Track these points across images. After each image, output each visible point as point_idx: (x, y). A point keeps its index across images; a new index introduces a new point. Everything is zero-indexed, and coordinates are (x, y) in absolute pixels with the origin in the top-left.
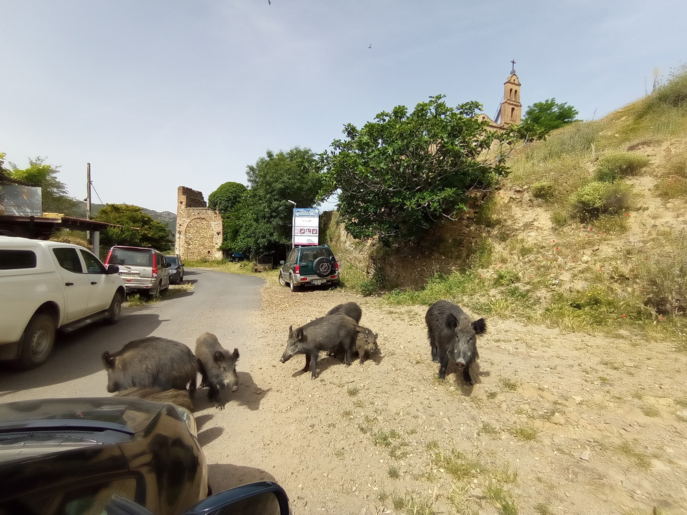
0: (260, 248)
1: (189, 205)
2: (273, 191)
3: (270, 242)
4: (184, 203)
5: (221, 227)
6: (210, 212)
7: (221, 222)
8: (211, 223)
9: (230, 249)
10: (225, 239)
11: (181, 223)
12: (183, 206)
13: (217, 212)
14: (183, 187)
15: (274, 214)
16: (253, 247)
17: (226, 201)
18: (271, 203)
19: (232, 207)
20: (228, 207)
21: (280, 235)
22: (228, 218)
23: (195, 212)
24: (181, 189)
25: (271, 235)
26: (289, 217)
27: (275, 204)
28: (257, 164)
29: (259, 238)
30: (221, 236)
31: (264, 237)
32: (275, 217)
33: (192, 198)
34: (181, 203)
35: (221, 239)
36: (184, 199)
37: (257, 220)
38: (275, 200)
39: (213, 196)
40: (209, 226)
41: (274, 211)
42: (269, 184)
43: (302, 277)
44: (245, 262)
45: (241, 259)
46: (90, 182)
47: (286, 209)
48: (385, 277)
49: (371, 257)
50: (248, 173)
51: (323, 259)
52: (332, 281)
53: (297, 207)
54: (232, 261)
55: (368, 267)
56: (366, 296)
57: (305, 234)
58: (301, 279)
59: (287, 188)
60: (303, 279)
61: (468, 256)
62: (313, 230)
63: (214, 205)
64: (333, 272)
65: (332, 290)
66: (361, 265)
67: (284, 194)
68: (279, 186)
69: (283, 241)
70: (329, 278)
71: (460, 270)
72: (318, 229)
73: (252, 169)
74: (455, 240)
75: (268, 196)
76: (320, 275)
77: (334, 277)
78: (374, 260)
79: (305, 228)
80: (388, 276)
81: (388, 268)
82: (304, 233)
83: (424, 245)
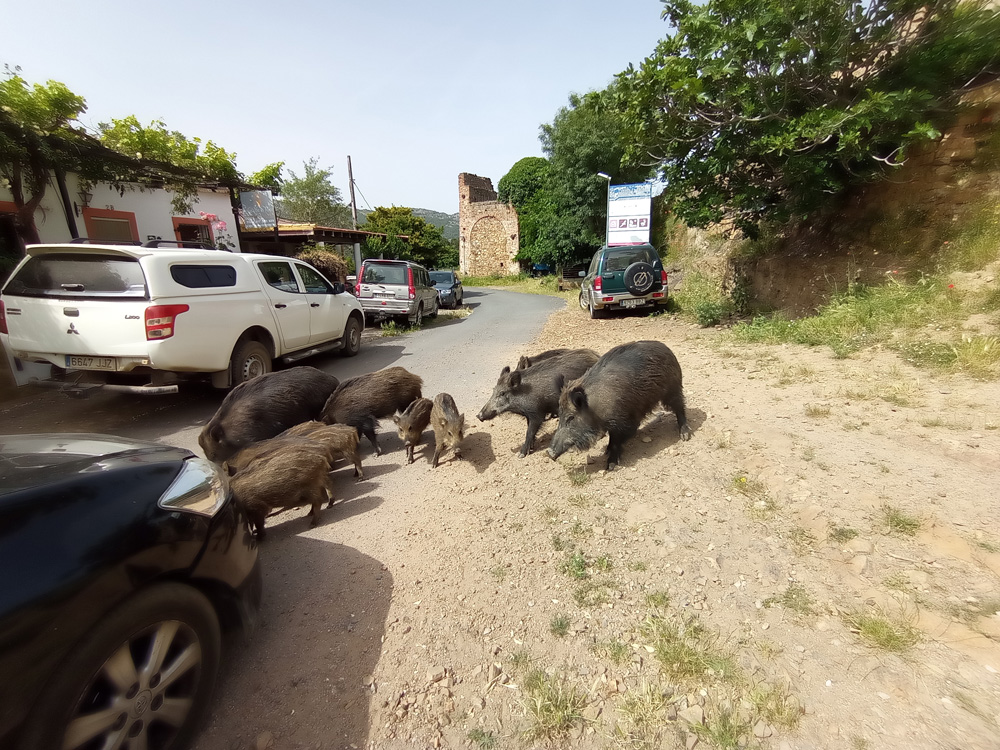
0: (565, 255)
1: (473, 199)
2: (577, 161)
3: (576, 244)
4: (467, 197)
5: (517, 227)
6: (501, 206)
7: (516, 220)
8: (503, 222)
9: (529, 259)
10: (522, 246)
11: (464, 226)
12: (466, 202)
13: (510, 205)
14: (465, 174)
15: (580, 199)
16: (556, 254)
17: (522, 187)
18: (574, 182)
19: (530, 195)
20: (524, 196)
21: (589, 234)
22: (525, 213)
23: (481, 207)
24: (462, 177)
25: (578, 233)
26: (602, 202)
27: (580, 183)
28: (556, 120)
29: (560, 239)
30: (517, 240)
31: (567, 237)
32: (580, 204)
33: (477, 188)
34: (464, 197)
35: (517, 246)
36: (466, 190)
37: (557, 212)
38: (581, 176)
39: (504, 181)
40: (500, 227)
41: (580, 194)
42: (570, 150)
43: (606, 296)
44: (550, 277)
45: (545, 273)
46: (352, 180)
47: (597, 188)
48: (752, 296)
49: (732, 260)
50: (542, 138)
51: (640, 266)
52: (656, 302)
53: (613, 183)
54: (532, 277)
55: (726, 277)
56: (707, 326)
57: (627, 228)
58: (604, 299)
59: (597, 153)
60: (607, 299)
61: (935, 246)
62: (641, 220)
63: (505, 196)
64: (657, 287)
65: (654, 315)
66: (715, 274)
67: (593, 164)
68: (584, 151)
69: (594, 241)
70: (650, 296)
71: (907, 277)
72: (649, 217)
73: (547, 129)
74: (910, 214)
75: (570, 170)
76: (633, 292)
77: (659, 294)
78: (736, 265)
79: (628, 218)
80: (759, 292)
81: (760, 279)
82: (624, 226)
83: (837, 230)
